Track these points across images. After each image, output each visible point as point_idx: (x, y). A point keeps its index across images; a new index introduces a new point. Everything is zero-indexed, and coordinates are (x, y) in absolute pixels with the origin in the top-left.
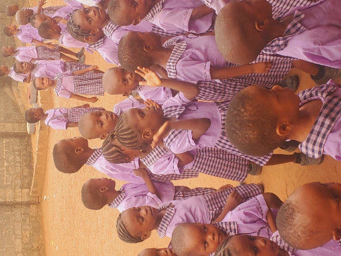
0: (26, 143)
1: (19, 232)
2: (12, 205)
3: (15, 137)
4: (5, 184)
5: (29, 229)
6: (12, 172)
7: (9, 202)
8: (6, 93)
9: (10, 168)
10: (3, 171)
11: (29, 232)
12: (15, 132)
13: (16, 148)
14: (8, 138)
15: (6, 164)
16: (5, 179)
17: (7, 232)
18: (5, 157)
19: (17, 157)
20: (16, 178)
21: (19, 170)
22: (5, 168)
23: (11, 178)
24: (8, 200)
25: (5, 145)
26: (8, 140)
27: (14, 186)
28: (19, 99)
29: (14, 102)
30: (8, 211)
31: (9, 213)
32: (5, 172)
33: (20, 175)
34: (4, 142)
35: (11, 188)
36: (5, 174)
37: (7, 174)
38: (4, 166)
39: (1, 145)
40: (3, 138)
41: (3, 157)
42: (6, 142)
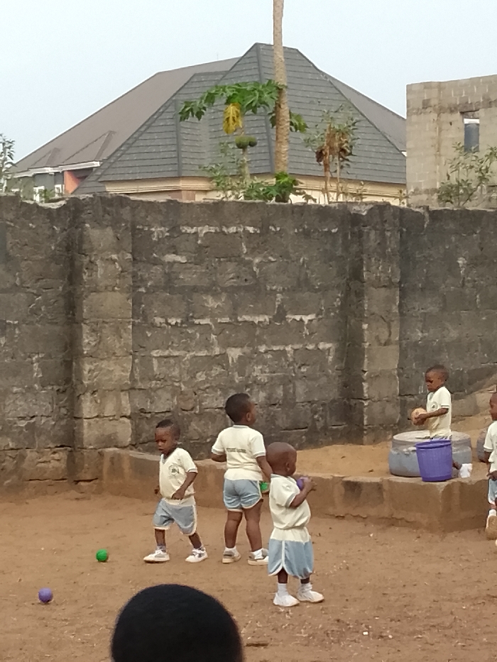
0: (319, 425)
6: (201, 377)
7: (80, 371)
9: (217, 370)
10: (208, 346)
14: (338, 358)
15: (234, 353)
20: (176, 392)
22: (217, 351)
23: (176, 373)
25: (311, 347)
30: (44, 368)
31: (37, 372)
32: (203, 353)
33: (190, 406)
34: (321, 346)
35: (137, 376)
36: (192, 354)
37: (194, 359)
38: (227, 344)
39: (311, 334)
40: (338, 340)
41: (264, 342)
42: (322, 351)
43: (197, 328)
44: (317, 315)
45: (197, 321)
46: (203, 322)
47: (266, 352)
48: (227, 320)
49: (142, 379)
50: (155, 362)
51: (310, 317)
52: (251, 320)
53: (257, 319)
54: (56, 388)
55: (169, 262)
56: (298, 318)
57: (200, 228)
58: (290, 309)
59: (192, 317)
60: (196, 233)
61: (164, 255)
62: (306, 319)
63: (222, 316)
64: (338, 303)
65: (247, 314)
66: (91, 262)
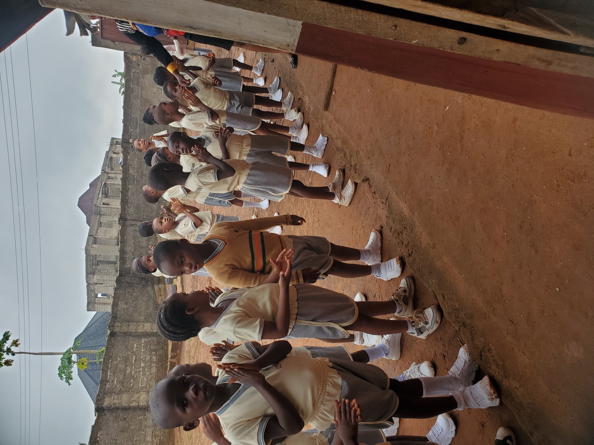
1: (149, 439)
2: (145, 409)
3: (154, 336)
4: (140, 386)
5: (159, 434)
6: (147, 373)
7: (142, 406)
8: (148, 292)
9: (146, 369)
10: (140, 371)
11: (159, 438)
12: (154, 331)
13: (153, 347)
14: (147, 338)
15: (142, 365)
16: (141, 380)
17: (138, 438)
18: (142, 357)
19: (154, 357)
20: (151, 380)
21: (154, 370)
22: (141, 369)
23: (146, 380)
24: (141, 404)
25: (143, 345)
26: (146, 340)
27: (148, 388)
28: (160, 297)
29: (155, 300)
30: (141, 415)
31: (141, 417)
32: (141, 373)
33: (155, 376)
34: (143, 342)
35: (146, 390)
36: (141, 375)
37: (143, 375)
38: (140, 367)
39: (139, 344)
40: (142, 338)
41: (140, 357)
42: (144, 342)
43: (135, 375)
44: (135, 343)
45: (133, 375)
46: (133, 373)
47: (143, 356)
48: (133, 367)
49: (147, 389)
50: (142, 386)
51: (135, 345)
52: (134, 360)
53: (134, 358)
54: (146, 412)
55: (117, 383)
56: (135, 348)
57: (108, 374)
58: (133, 350)
59: (132, 376)
60: (110, 376)
61: (114, 384)
62: (135, 346)
63: (132, 368)
64: (132, 338)
65: (132, 361)
66: (113, 404)
